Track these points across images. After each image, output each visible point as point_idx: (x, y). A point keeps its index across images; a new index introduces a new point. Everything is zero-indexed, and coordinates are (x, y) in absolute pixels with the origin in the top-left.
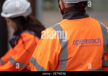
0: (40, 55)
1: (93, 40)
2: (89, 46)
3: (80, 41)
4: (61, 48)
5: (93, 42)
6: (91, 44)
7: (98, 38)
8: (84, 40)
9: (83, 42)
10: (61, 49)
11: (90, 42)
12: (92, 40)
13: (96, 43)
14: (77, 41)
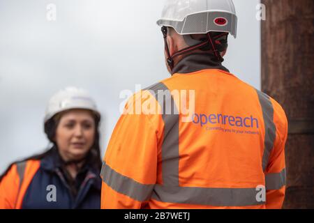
0: (119, 150)
1: (239, 119)
2: (229, 131)
3: (208, 117)
4: (163, 125)
5: (239, 124)
6: (235, 128)
7: (251, 117)
8: (218, 116)
9: (215, 118)
10: (164, 127)
11: (232, 123)
12: (236, 120)
13: (246, 126)
14: (201, 116)
